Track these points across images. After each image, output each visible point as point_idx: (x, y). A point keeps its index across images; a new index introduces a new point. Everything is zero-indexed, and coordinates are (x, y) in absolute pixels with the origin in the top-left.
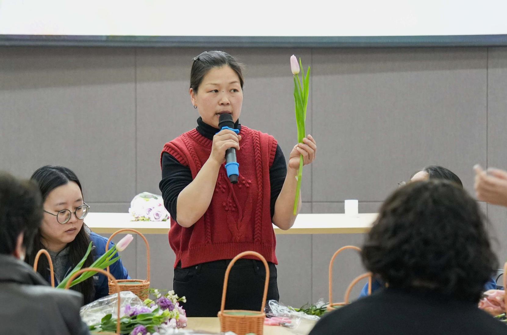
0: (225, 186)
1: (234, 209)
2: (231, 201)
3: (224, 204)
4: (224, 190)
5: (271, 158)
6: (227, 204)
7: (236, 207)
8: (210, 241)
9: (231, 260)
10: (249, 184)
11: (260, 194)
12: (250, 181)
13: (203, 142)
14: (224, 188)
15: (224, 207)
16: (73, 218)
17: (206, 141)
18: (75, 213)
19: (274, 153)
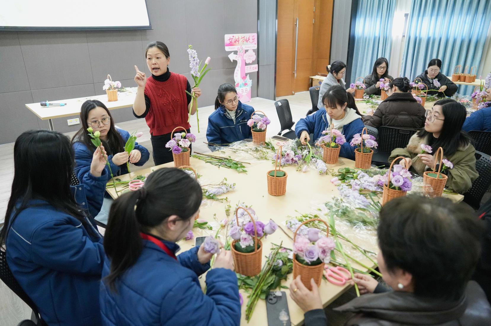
0: (168, 102)
1: (173, 111)
2: (171, 108)
3: (169, 110)
4: (168, 104)
5: (185, 87)
6: (170, 110)
7: (174, 111)
8: (164, 125)
9: (171, 133)
10: (178, 99)
11: (183, 103)
12: (178, 98)
13: (156, 82)
14: (168, 103)
15: (169, 111)
16: (102, 125)
17: (155, 81)
18: (102, 122)
19: (186, 84)
